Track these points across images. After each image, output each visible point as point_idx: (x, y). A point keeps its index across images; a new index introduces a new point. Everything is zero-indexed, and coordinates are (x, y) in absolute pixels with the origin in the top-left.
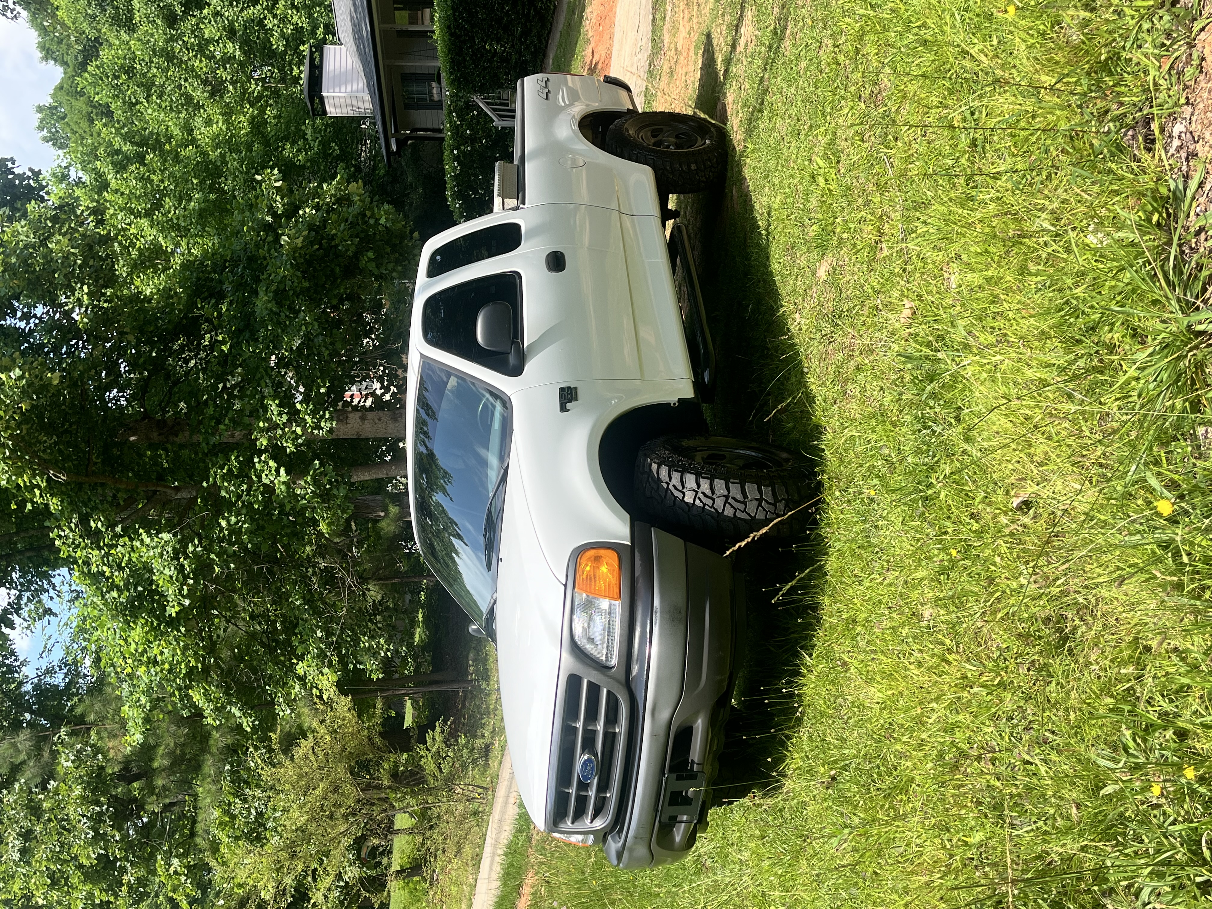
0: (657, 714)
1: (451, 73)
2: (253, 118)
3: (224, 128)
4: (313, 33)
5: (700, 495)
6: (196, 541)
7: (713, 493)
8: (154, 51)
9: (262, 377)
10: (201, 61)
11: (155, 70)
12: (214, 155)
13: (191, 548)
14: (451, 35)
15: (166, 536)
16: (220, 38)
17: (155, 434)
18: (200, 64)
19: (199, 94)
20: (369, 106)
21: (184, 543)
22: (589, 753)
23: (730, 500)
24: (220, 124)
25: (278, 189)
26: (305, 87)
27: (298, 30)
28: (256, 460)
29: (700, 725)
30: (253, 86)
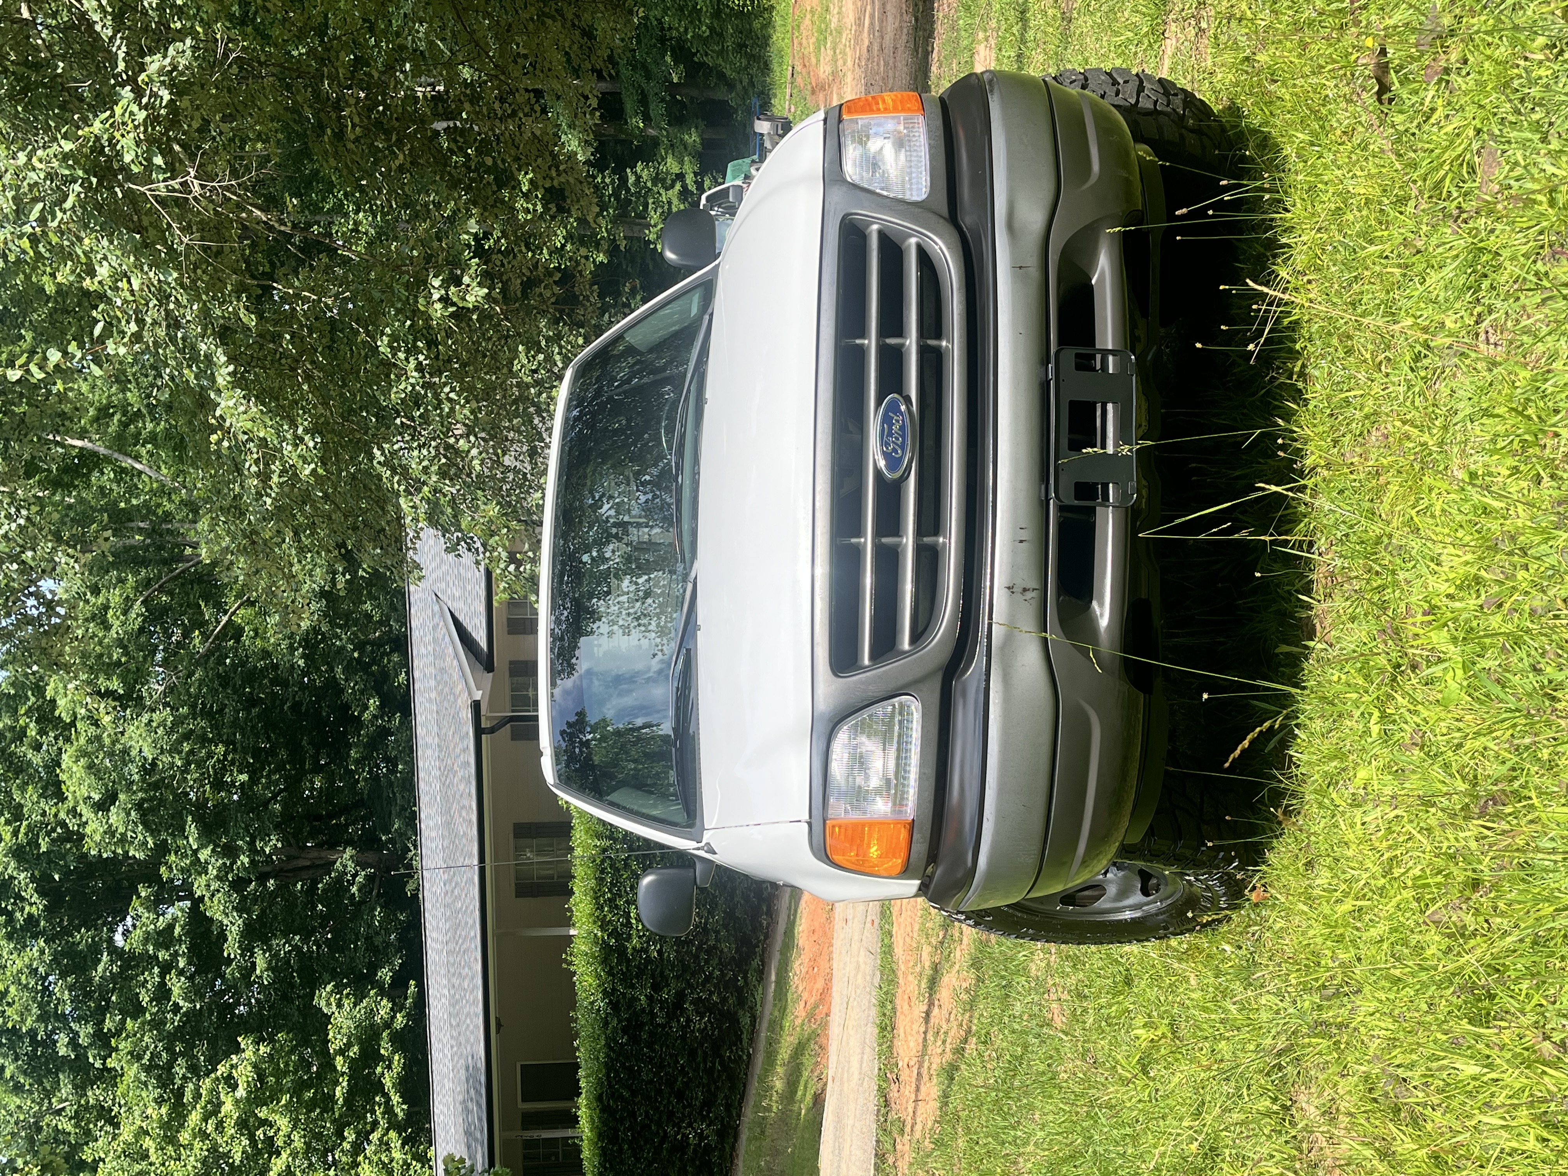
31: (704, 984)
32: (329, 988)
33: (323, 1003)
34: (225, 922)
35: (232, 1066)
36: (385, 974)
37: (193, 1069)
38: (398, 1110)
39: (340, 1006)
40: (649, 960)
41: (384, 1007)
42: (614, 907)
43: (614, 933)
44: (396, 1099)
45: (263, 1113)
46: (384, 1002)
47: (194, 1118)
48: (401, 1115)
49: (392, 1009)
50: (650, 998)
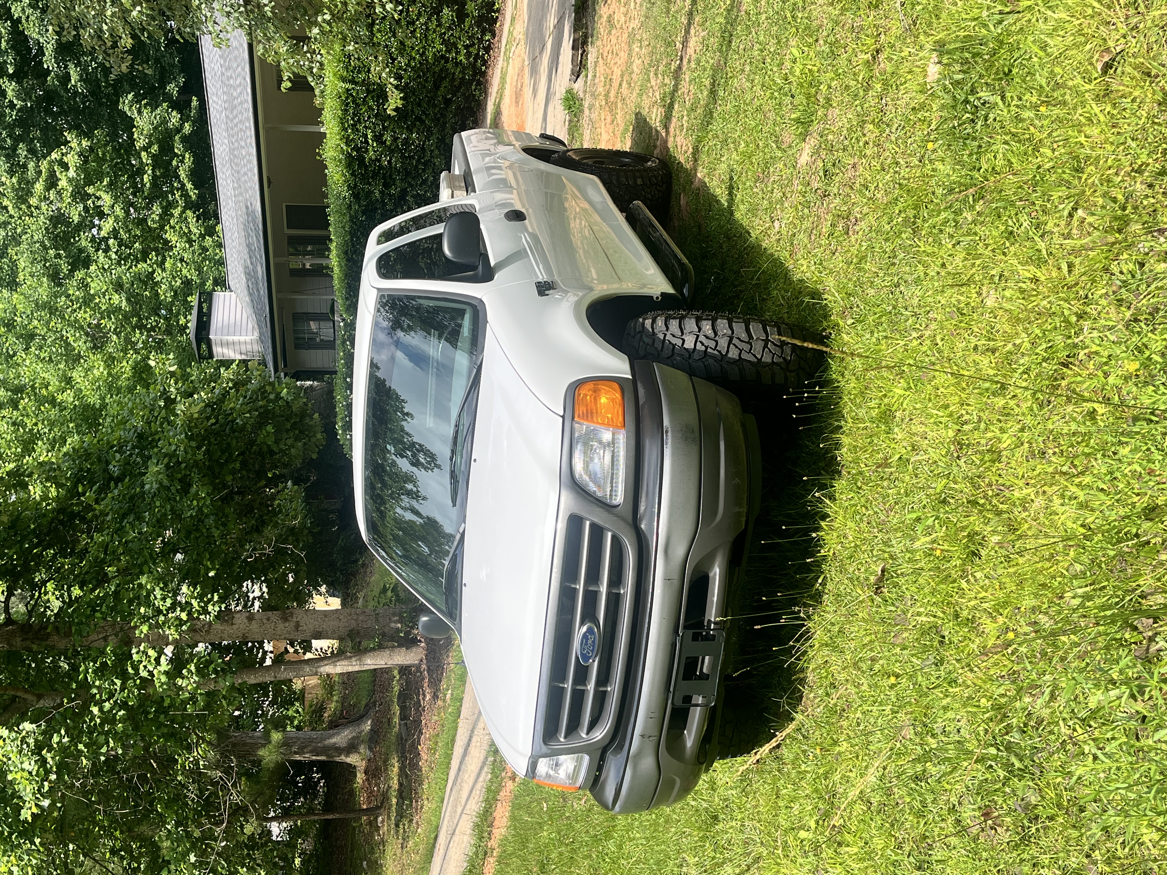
0: (670, 552)
1: (347, 299)
2: (137, 363)
3: (105, 372)
4: (203, 284)
5: (702, 338)
6: (63, 732)
7: (716, 334)
8: (37, 304)
9: (146, 562)
10: (85, 312)
11: (36, 322)
12: (94, 400)
13: (56, 739)
14: (348, 260)
15: (27, 726)
16: (106, 291)
17: (19, 639)
18: (84, 316)
19: (80, 345)
20: (256, 348)
21: (48, 734)
22: (591, 622)
23: (735, 341)
24: (101, 369)
25: (173, 374)
26: (192, 336)
27: (187, 283)
28: (134, 651)
29: (716, 573)
30: (137, 335)
31: (421, 185)
32: (130, 96)
33: (126, 109)
34: (41, 40)
35: (63, 154)
36: (172, 88)
37: (32, 151)
38: (191, 194)
39: (140, 112)
40: (381, 167)
41: (175, 118)
42: (355, 130)
43: (356, 149)
44: (189, 186)
45: (90, 190)
46: (174, 113)
47: (39, 187)
48: (194, 197)
49: (181, 119)
50: (382, 192)
